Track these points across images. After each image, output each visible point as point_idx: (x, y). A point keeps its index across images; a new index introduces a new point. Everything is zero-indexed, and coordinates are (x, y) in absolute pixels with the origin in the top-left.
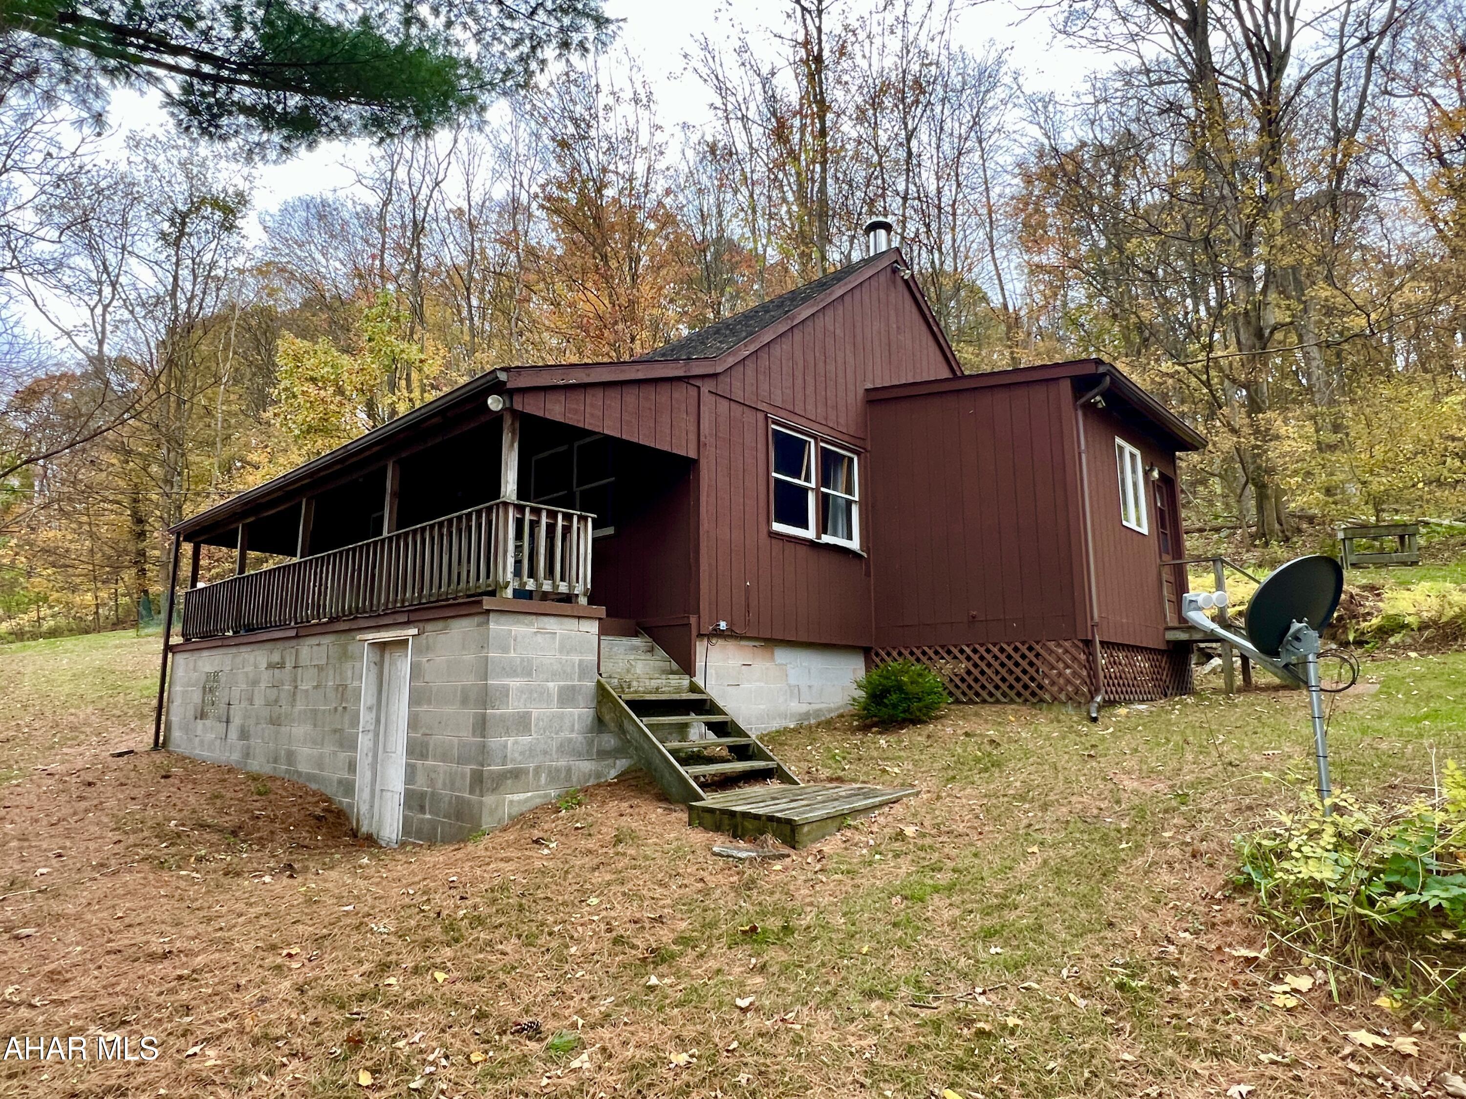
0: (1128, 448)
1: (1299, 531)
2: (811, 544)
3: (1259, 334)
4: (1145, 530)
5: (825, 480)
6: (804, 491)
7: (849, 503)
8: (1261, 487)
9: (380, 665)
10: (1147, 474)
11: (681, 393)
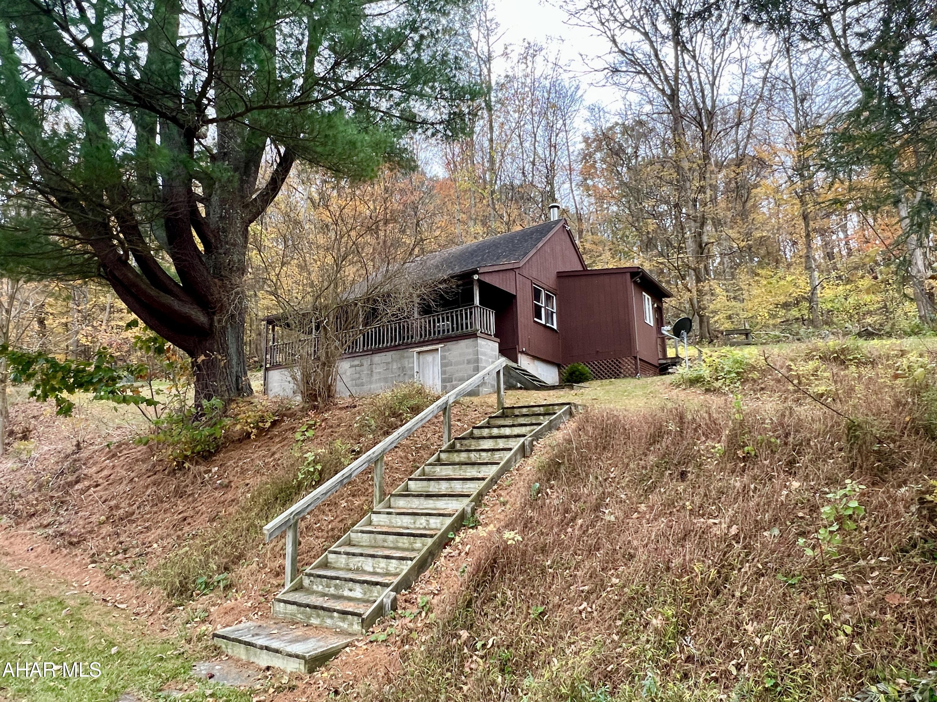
0: (647, 296)
1: (717, 337)
2: (545, 326)
3: (700, 246)
4: (652, 324)
5: (547, 305)
6: (541, 307)
7: (552, 313)
8: (701, 317)
9: (419, 358)
10: (653, 305)
11: (512, 274)
